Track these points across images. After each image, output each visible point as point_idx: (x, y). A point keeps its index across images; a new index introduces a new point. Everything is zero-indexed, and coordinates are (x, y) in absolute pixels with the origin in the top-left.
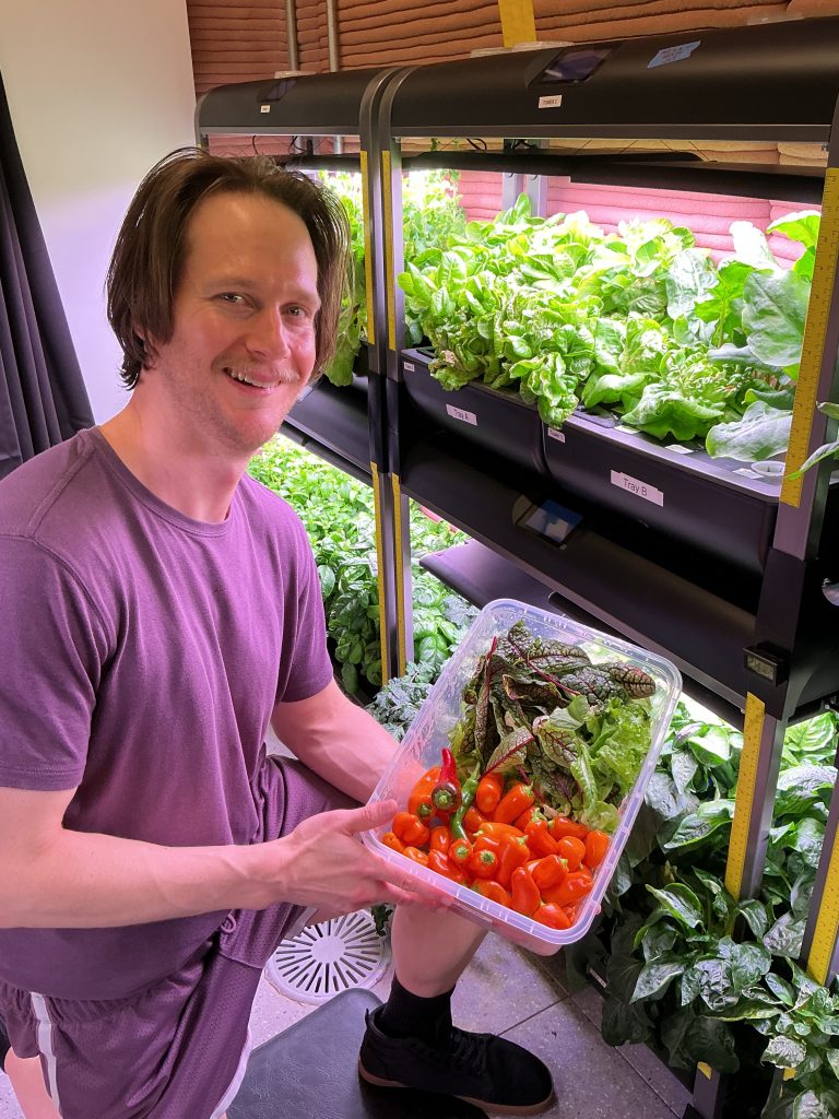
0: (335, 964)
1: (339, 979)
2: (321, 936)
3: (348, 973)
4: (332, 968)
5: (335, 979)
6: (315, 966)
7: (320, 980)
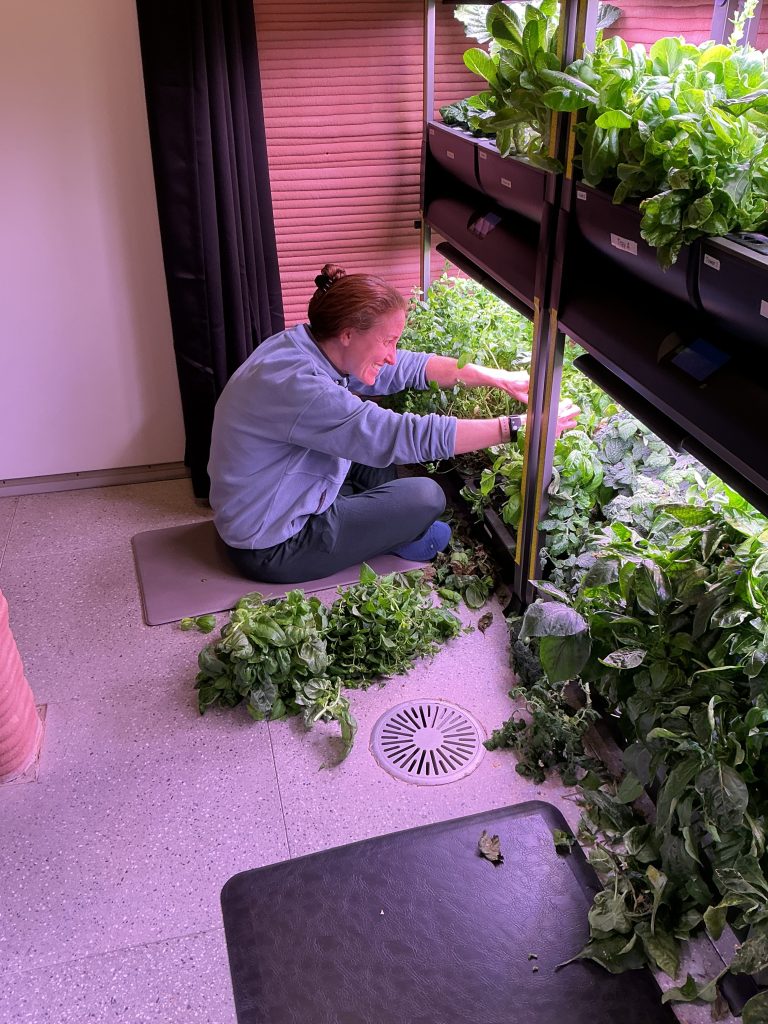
0: (431, 752)
1: (431, 765)
2: (425, 726)
3: (440, 762)
4: (428, 755)
5: (428, 764)
6: (413, 750)
7: (415, 762)
